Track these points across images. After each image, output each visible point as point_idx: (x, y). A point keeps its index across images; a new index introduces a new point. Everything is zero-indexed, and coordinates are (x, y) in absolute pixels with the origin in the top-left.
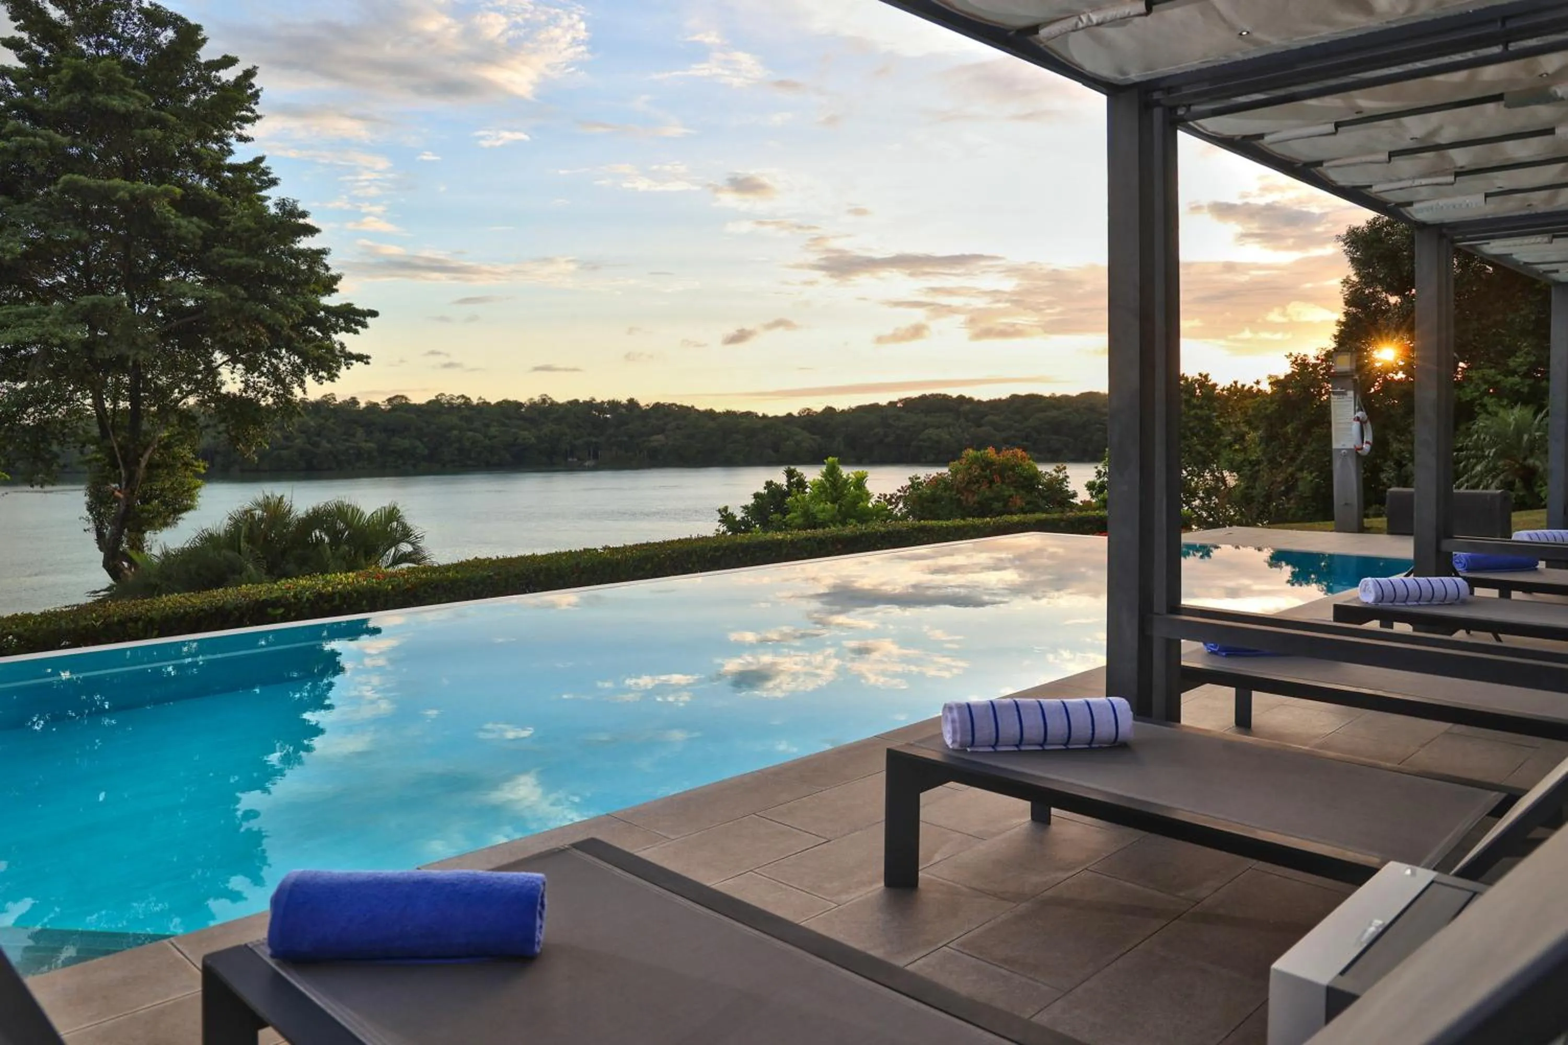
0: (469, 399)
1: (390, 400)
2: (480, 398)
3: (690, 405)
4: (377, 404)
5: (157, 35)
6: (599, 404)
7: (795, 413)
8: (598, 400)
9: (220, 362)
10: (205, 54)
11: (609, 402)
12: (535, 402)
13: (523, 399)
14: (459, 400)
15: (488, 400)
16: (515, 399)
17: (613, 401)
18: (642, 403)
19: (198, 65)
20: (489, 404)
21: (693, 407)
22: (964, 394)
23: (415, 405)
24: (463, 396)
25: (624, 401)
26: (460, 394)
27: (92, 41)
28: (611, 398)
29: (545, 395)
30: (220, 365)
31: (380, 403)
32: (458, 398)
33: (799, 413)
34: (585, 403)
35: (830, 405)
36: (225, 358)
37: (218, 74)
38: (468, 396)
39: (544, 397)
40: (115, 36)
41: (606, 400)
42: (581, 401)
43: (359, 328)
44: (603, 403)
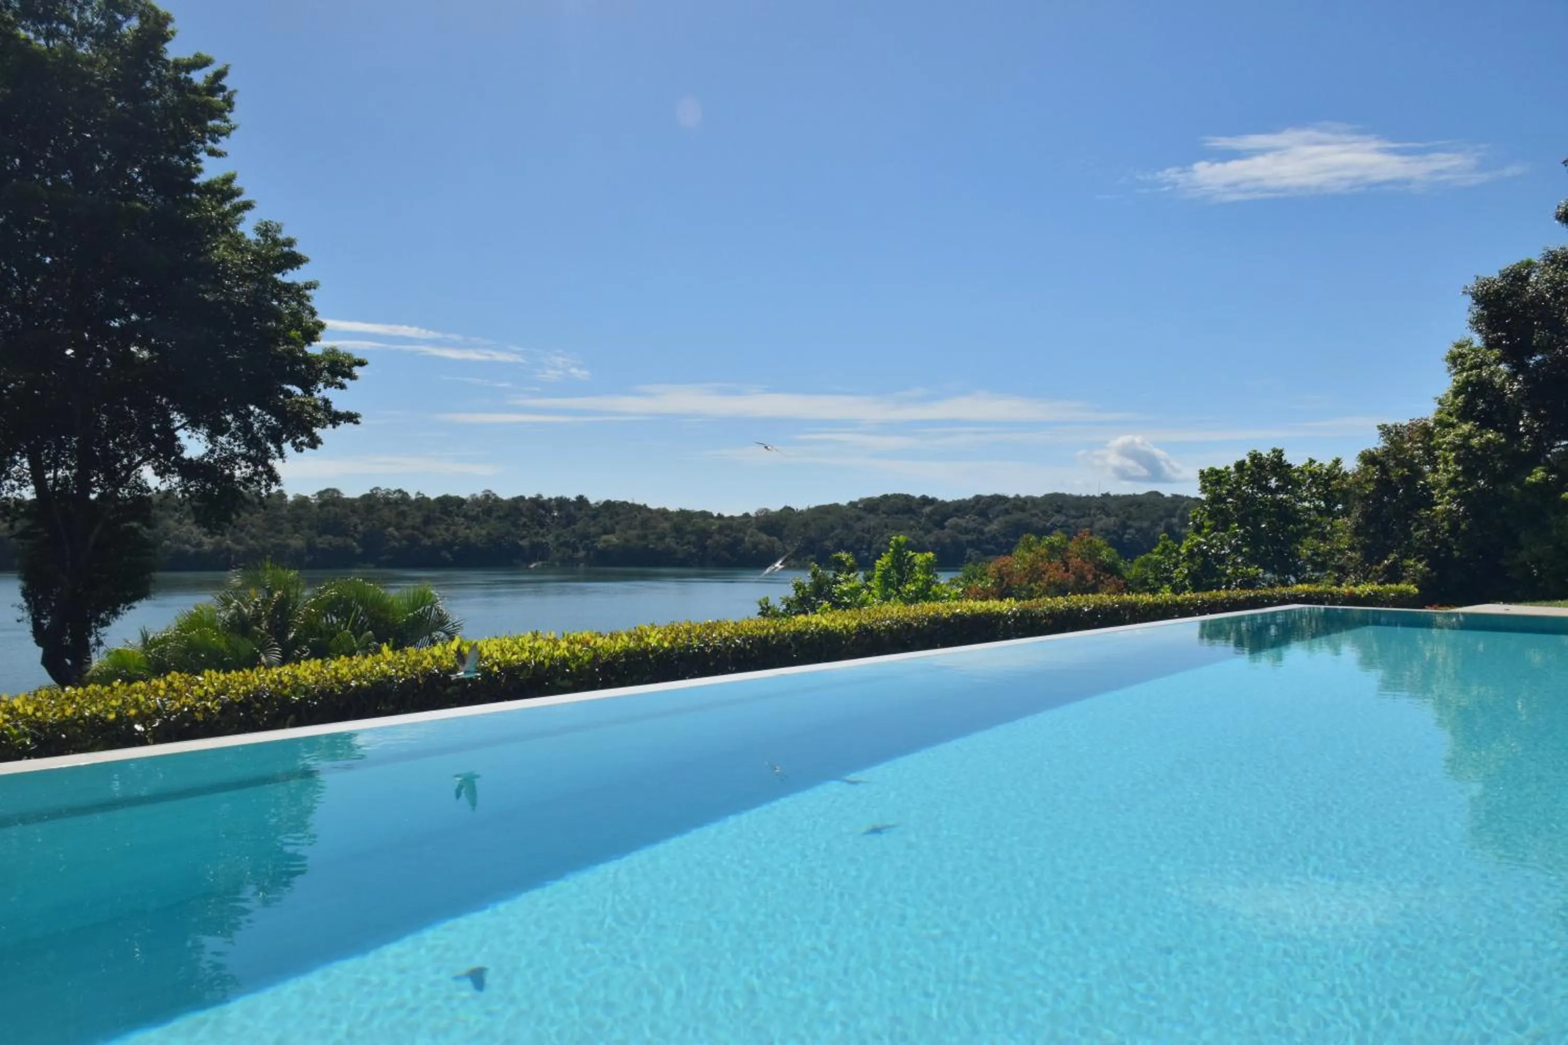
0: (407, 494)
1: (320, 494)
2: (418, 493)
3: (642, 504)
4: (306, 498)
5: (119, 25)
6: (546, 501)
7: (752, 513)
8: (546, 497)
9: (177, 424)
10: (174, 51)
11: (556, 499)
12: (477, 499)
13: (465, 495)
14: (395, 495)
15: (426, 496)
16: (456, 495)
17: (561, 498)
18: (592, 501)
19: (166, 64)
20: (428, 499)
21: (645, 506)
22: (927, 495)
23: (348, 499)
24: (400, 491)
25: (573, 498)
26: (397, 488)
27: (42, 27)
28: (559, 495)
29: (489, 491)
30: (178, 428)
31: (310, 496)
32: (395, 492)
33: (756, 513)
34: (531, 499)
35: (788, 505)
36: (184, 421)
37: (189, 76)
38: (405, 490)
39: (488, 493)
40: (69, 22)
41: (553, 497)
42: (527, 498)
43: (346, 381)
44: (550, 500)
